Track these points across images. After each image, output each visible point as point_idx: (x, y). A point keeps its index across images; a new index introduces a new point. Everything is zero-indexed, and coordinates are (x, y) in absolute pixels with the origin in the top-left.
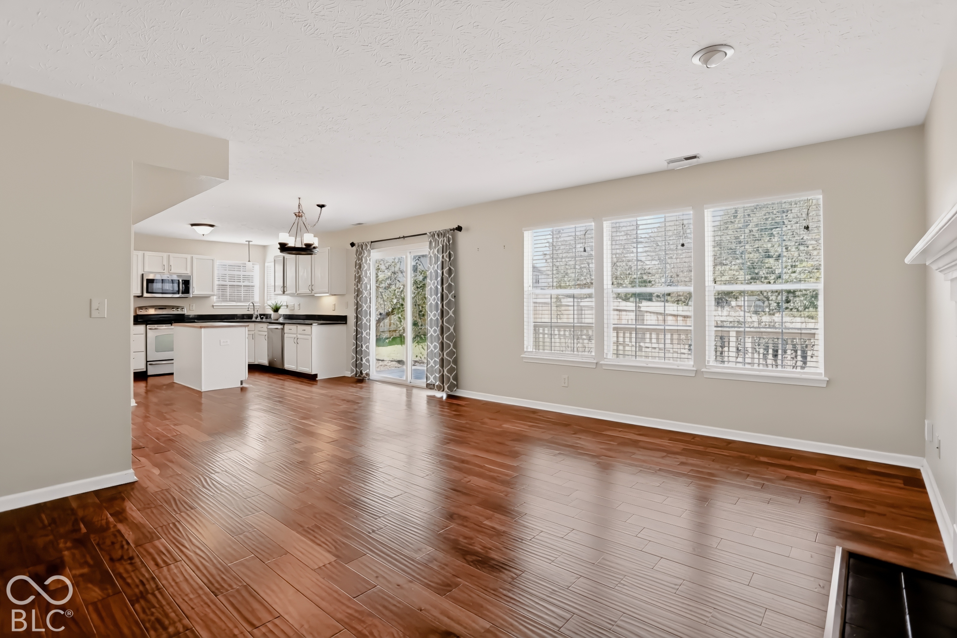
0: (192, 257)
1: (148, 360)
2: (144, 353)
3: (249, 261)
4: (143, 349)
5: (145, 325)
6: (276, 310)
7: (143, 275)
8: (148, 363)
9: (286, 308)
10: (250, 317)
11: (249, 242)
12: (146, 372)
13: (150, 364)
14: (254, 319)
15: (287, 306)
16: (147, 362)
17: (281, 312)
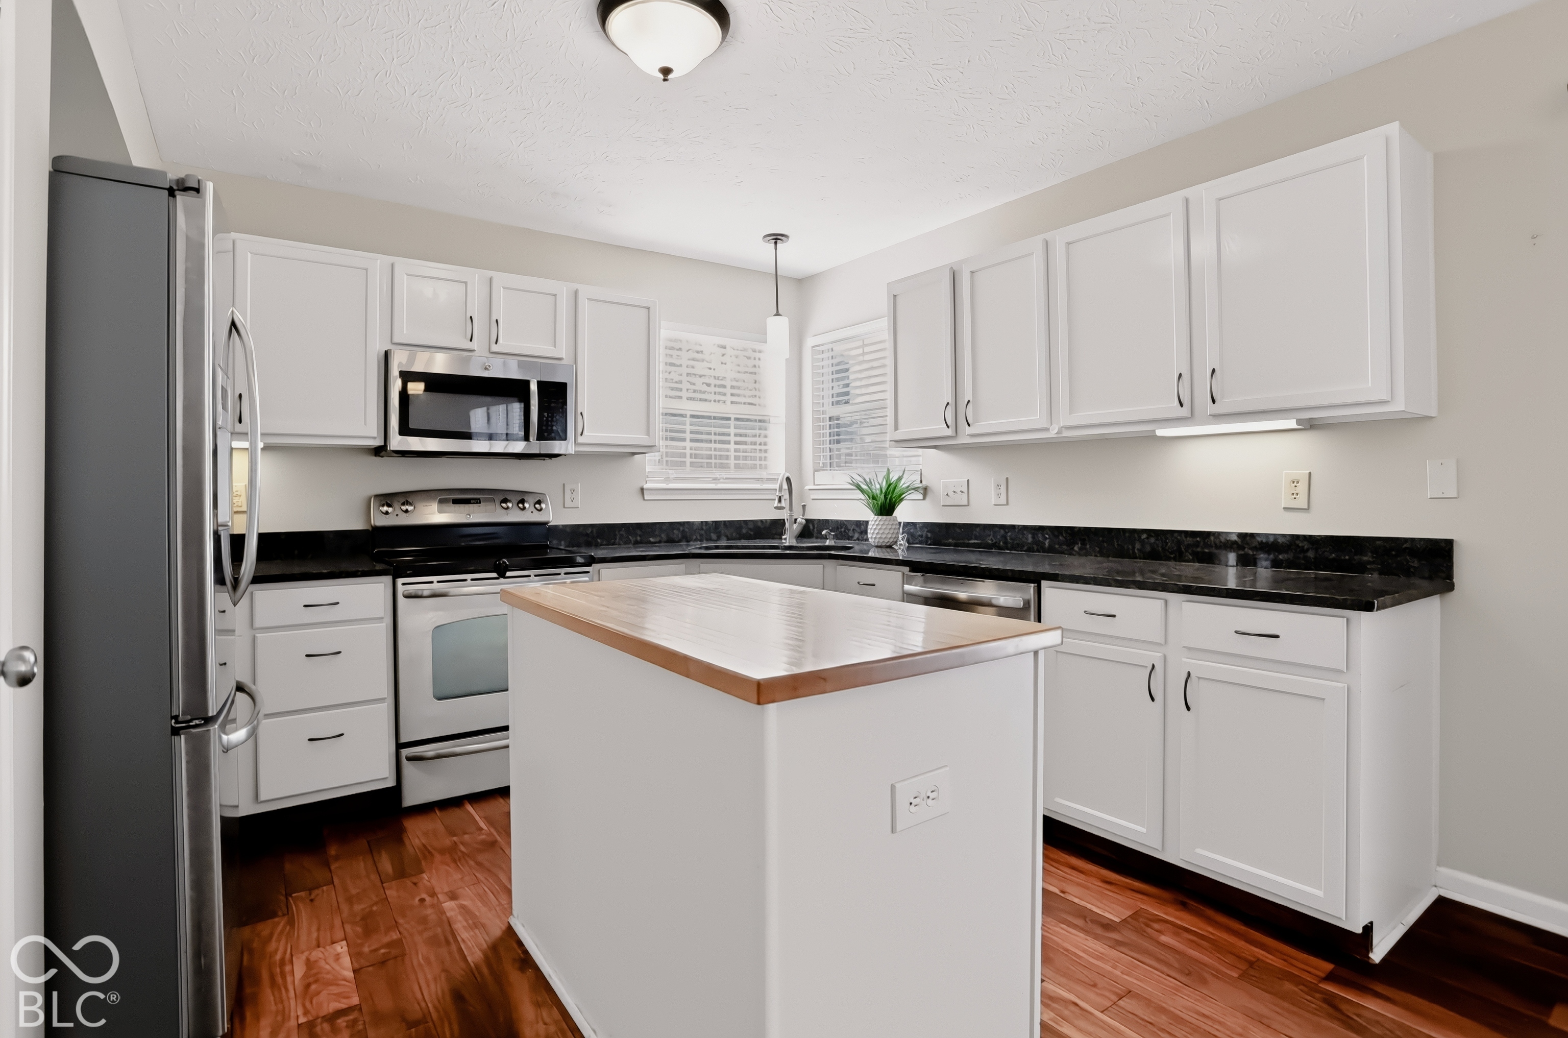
0: (576, 293)
1: (404, 739)
2: (385, 710)
3: (778, 314)
4: (384, 689)
5: (388, 579)
6: (886, 508)
7: (386, 354)
8: (405, 752)
9: (921, 497)
10: (775, 528)
11: (777, 238)
12: (395, 792)
13: (409, 759)
14: (788, 539)
15: (925, 491)
16: (400, 746)
17: (905, 513)
